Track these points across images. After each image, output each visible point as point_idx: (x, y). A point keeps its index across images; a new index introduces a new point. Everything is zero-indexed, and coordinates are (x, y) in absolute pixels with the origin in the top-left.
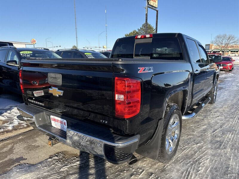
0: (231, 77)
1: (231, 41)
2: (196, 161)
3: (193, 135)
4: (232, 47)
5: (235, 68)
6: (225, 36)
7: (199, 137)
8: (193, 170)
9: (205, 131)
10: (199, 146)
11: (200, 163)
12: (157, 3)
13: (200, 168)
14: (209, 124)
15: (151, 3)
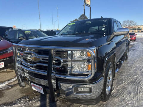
0: (137, 44)
1: (132, 24)
2: (138, 83)
3: (130, 72)
4: (132, 27)
5: (137, 39)
6: (128, 21)
7: (134, 73)
8: (139, 87)
9: (135, 70)
10: (136, 77)
11: (141, 84)
12: (90, 3)
13: (142, 86)
14: (136, 67)
15: (87, 3)
